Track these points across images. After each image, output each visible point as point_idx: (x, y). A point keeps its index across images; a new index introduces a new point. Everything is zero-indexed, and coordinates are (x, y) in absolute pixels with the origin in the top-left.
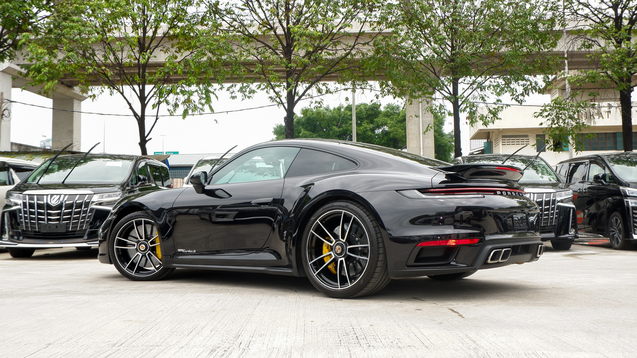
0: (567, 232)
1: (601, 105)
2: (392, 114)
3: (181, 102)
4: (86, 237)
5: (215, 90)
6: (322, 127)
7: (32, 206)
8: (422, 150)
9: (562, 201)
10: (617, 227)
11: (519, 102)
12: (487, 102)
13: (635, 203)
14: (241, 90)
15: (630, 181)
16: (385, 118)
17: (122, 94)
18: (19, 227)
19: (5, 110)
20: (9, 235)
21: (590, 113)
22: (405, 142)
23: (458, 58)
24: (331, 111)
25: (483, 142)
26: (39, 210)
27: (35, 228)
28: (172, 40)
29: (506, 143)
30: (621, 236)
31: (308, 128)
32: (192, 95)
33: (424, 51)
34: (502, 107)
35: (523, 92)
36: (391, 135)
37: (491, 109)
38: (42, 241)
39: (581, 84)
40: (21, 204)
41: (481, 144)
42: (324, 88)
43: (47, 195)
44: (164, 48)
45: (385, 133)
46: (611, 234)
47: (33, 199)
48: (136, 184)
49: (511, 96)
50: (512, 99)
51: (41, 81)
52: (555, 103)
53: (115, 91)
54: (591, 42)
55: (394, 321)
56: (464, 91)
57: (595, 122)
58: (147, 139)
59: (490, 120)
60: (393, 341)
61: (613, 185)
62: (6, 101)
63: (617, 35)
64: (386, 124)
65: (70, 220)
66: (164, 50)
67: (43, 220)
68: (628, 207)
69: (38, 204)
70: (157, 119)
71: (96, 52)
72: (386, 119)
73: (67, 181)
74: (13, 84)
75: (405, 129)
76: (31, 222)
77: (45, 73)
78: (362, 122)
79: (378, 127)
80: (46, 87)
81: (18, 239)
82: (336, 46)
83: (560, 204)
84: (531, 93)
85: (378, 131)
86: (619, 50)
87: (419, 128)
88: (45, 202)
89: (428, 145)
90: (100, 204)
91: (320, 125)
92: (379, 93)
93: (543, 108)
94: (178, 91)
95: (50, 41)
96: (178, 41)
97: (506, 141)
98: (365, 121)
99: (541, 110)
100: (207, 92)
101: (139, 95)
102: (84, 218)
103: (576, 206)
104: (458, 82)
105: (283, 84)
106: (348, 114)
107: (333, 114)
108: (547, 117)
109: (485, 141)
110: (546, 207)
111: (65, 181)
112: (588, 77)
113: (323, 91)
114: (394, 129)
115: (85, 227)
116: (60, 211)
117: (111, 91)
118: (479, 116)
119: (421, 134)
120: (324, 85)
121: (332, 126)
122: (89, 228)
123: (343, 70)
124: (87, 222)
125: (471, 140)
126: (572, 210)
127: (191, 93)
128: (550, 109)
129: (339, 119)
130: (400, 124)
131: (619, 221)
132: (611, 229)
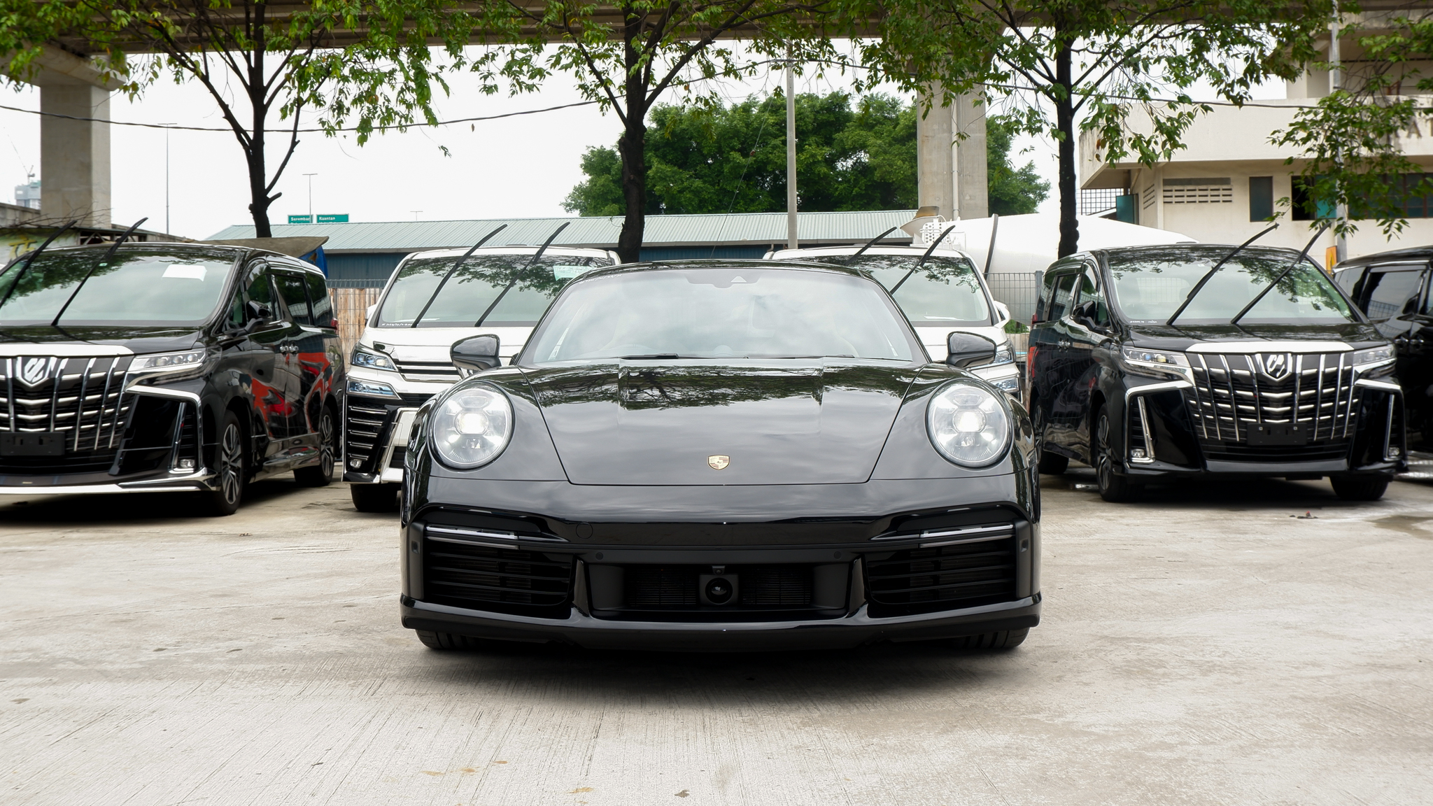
0: (1378, 456)
2: (878, 122)
3: (351, 98)
4: (115, 469)
5: (442, 68)
6: (703, 155)
8: (956, 214)
9: (1366, 375)
11: (1234, 100)
12: (1153, 103)
14: (509, 69)
17: (205, 79)
24: (725, 114)
25: (1113, 195)
29: (1174, 199)
31: (670, 157)
32: (381, 82)
34: (1191, 116)
35: (1244, 74)
36: (877, 174)
37: (1163, 120)
38: (4, 478)
41: (1108, 200)
42: (719, 65)
43: (14, 358)
45: (861, 169)
48: (243, 324)
49: (1214, 84)
50: (1218, 93)
52: (1330, 107)
53: (187, 73)
56: (1085, 70)
58: (270, 195)
64: (863, 147)
65: (74, 424)
67: (5, 423)
70: (294, 143)
72: (863, 133)
73: (65, 320)
75: (914, 159)
78: (804, 140)
79: (845, 154)
83: (1362, 382)
84: (1264, 79)
85: (845, 165)
87: (951, 157)
88: (10, 376)
89: (972, 202)
90: (151, 382)
91: (699, 149)
94: (346, 71)
97: (1174, 193)
98: (812, 139)
100: (421, 76)
101: (248, 83)
102: (109, 418)
103: (1402, 388)
104: (1073, 47)
105: (616, 52)
106: (772, 120)
107: (732, 122)
108: (1304, 143)
109: (1118, 194)
110: (1325, 391)
111: (61, 318)
112: (1418, 37)
113: (718, 70)
114: (884, 159)
115: (114, 443)
116: (46, 400)
117: (177, 73)
118: (1130, 139)
119: (955, 175)
120: (720, 53)
121: (729, 152)
122: (123, 445)
123: (771, 15)
124: (118, 429)
125: (1084, 191)
126: (1393, 397)
127: (378, 78)
128: (1314, 122)
129: (746, 134)
130: (897, 146)
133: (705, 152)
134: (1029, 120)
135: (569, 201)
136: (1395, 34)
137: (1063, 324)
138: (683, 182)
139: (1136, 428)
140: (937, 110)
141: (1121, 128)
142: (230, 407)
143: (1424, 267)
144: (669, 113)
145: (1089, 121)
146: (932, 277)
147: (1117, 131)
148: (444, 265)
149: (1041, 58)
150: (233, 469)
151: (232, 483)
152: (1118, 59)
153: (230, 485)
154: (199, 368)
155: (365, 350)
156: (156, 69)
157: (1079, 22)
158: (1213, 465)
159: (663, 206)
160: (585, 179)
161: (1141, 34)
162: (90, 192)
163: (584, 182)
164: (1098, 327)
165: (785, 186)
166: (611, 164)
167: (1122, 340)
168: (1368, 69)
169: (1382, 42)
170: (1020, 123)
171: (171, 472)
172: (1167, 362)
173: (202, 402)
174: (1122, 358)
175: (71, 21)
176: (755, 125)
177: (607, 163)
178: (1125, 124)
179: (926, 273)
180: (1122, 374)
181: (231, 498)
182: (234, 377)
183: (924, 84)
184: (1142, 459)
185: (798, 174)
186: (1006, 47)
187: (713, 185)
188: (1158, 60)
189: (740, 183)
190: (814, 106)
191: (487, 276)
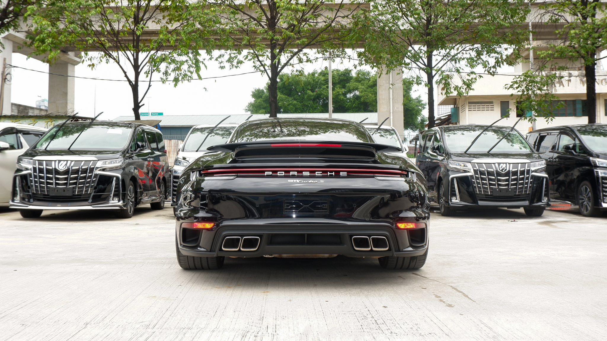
0: (540, 200)
1: (562, 74)
2: (363, 80)
3: (171, 70)
4: (90, 201)
5: (204, 59)
6: (297, 91)
7: (41, 171)
8: (391, 114)
9: (536, 171)
10: (587, 196)
11: (491, 74)
12: (462, 74)
13: (604, 173)
14: (230, 60)
15: (599, 152)
17: (118, 63)
18: (30, 190)
19: (7, 74)
20: (20, 197)
22: (376, 106)
23: (434, 32)
24: (305, 76)
25: (450, 108)
26: (47, 175)
27: (44, 191)
28: (163, 12)
29: (472, 109)
30: (590, 204)
31: (285, 92)
32: (183, 64)
33: (402, 25)
34: (476, 79)
35: (495, 64)
36: (362, 99)
37: (465, 80)
38: (50, 204)
39: (550, 59)
40: (31, 169)
41: (448, 109)
42: (304, 58)
43: (55, 161)
44: (156, 19)
45: (357, 98)
46: (581, 201)
47: (42, 165)
48: (135, 150)
49: (484, 68)
50: (485, 71)
51: (44, 51)
52: (526, 76)
53: (111, 60)
54: (557, 17)
55: (405, 302)
56: (437, 62)
57: (556, 90)
58: (140, 105)
60: (412, 327)
61: (583, 156)
62: (9, 66)
63: (584, 12)
64: (357, 89)
65: (76, 185)
66: (156, 21)
67: (52, 184)
68: (598, 177)
69: (47, 170)
70: (150, 86)
71: (93, 23)
72: (357, 84)
73: (73, 148)
74: (13, 49)
75: (376, 93)
76: (40, 186)
77: (49, 44)
79: (350, 91)
80: (49, 56)
81: (29, 201)
82: (317, 18)
83: (534, 174)
84: (502, 66)
85: (350, 96)
87: (389, 93)
88: (54, 167)
89: (397, 110)
90: (104, 170)
91: (295, 89)
93: (515, 80)
95: (53, 13)
96: (169, 13)
97: (472, 107)
98: (339, 86)
99: (512, 82)
100: (197, 62)
101: (133, 64)
102: (89, 182)
103: (549, 176)
104: (433, 54)
105: (267, 54)
106: (323, 79)
107: (308, 79)
108: (517, 89)
109: (452, 107)
110: (520, 177)
111: (71, 147)
112: (557, 51)
113: (304, 61)
114: (365, 94)
115: (90, 191)
116: (67, 176)
117: (107, 60)
118: (453, 87)
119: (391, 99)
120: (305, 54)
121: (306, 90)
122: (93, 192)
123: (324, 41)
124: (92, 186)
125: (439, 106)
126: (545, 180)
127: (182, 63)
128: (520, 81)
129: (313, 84)
130: (370, 89)
131: (589, 190)
132: (581, 197)
133: (298, 90)
134: (417, 80)
135: (247, 108)
136: (549, 50)
137: (428, 153)
138: (289, 101)
139: (453, 189)
140: (384, 75)
141: (450, 83)
142: (131, 180)
143: (558, 134)
144: (286, 76)
145: (438, 81)
146: (382, 136)
148: (205, 130)
149: (421, 58)
150: (131, 201)
152: (449, 59)
153: (130, 208)
154: (121, 165)
155: (179, 159)
156: (102, 58)
157: (435, 45)
158: (481, 203)
159: (282, 110)
160: (252, 100)
161: (458, 49)
162: (67, 103)
164: (440, 154)
165: (328, 103)
167: (448, 158)
168: (539, 62)
169: (544, 53)
170: (414, 81)
171: (110, 201)
172: (464, 166)
173: (121, 178)
174: (448, 165)
175: (71, 41)
176: (317, 80)
177: (261, 94)
178: (451, 81)
179: (379, 134)
180: (448, 170)
181: (130, 212)
182: (132, 169)
183: (379, 66)
184: (456, 201)
185: (333, 98)
186: (409, 54)
187: (301, 103)
188: (464, 59)
189: (311, 102)
190: (339, 74)
191: (220, 134)
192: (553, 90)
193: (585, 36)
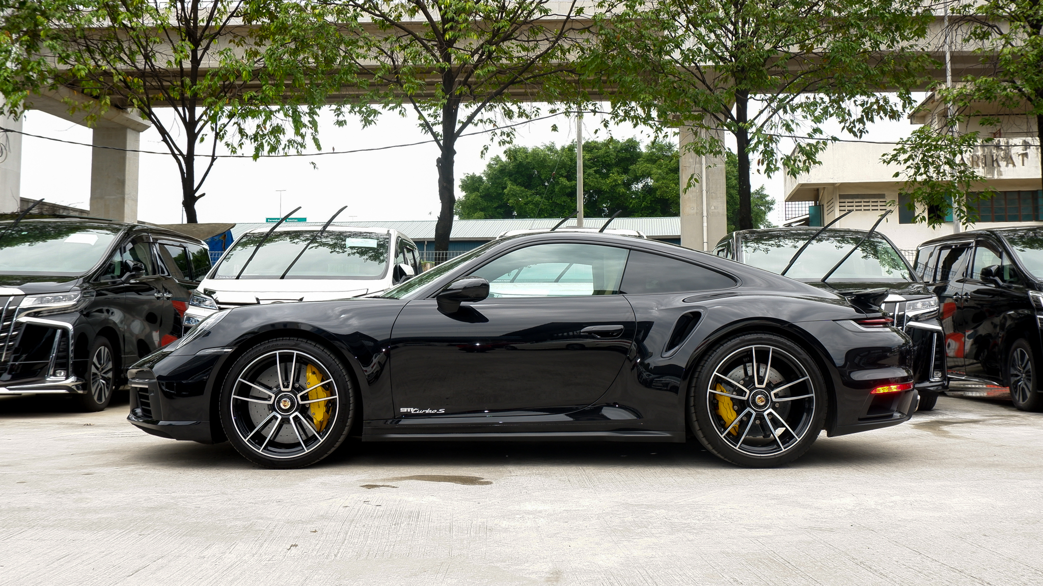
0: (926, 377)
1: (1010, 144)
2: (659, 158)
4: (6, 376)
6: (541, 179)
8: (705, 219)
9: (916, 318)
10: (1024, 368)
11: (855, 135)
12: (796, 133)
16: (648, 165)
21: (992, 156)
22: (678, 204)
23: (743, 53)
24: (557, 152)
25: (807, 206)
29: (847, 208)
30: (1030, 385)
31: (519, 181)
32: (270, 117)
34: (825, 143)
35: (862, 116)
36: (658, 193)
39: (966, 103)
41: (804, 209)
45: (648, 190)
46: (1013, 379)
49: (840, 122)
50: (843, 129)
52: (918, 137)
54: (986, 28)
56: (756, 114)
57: (1000, 173)
58: (197, 195)
59: (801, 165)
61: (1016, 288)
63: (1031, 12)
64: (649, 175)
66: (237, 41)
70: (213, 160)
78: (610, 170)
79: (637, 179)
83: (911, 323)
84: (877, 118)
85: (637, 187)
86: (1034, 40)
89: (716, 211)
90: (36, 314)
91: (539, 175)
92: (608, 117)
93: (900, 146)
97: (847, 205)
98: (615, 169)
99: (895, 150)
100: (296, 114)
102: (3, 340)
103: (944, 328)
107: (561, 157)
108: (905, 162)
109: (811, 205)
112: (978, 89)
114: (663, 183)
115: (5, 357)
119: (704, 192)
121: (558, 178)
122: (12, 359)
124: (9, 348)
125: (787, 203)
126: (935, 335)
127: (268, 115)
128: (911, 148)
129: (571, 166)
130: (672, 174)
131: (1027, 356)
132: (1013, 372)
133: (543, 177)
134: (710, 146)
138: (527, 197)
141: (775, 151)
142: (100, 333)
144: (519, 151)
147: (772, 153)
150: (104, 378)
151: (101, 389)
153: (99, 390)
154: (74, 305)
155: (199, 294)
159: (515, 213)
162: (123, 199)
163: (461, 197)
166: (479, 185)
171: (48, 379)
173: (74, 330)
177: (477, 185)
178: (777, 148)
181: (100, 399)
187: (548, 200)
190: (616, 147)
192: (996, 172)
193: (1031, 59)
